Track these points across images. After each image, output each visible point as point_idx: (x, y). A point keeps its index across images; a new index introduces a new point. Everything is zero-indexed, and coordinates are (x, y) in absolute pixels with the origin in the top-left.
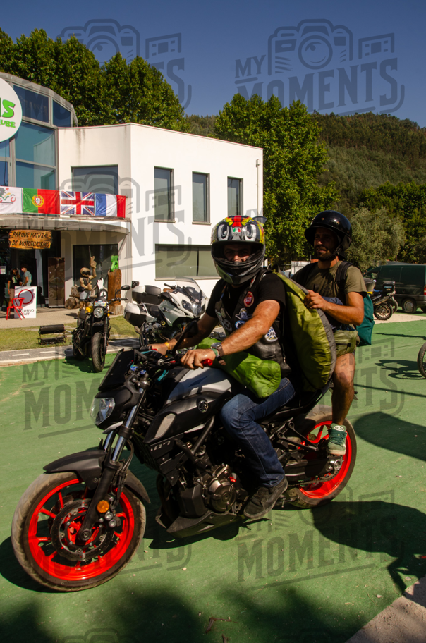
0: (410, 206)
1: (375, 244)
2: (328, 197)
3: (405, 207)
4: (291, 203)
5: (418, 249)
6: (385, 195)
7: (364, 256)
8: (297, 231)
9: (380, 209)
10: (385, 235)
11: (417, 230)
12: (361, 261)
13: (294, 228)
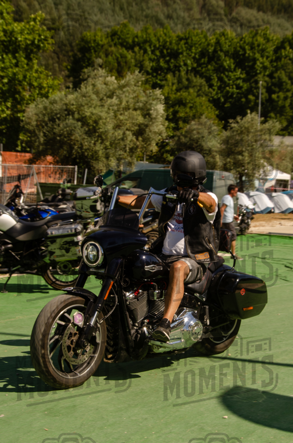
0: (162, 68)
5: (178, 143)
7: (101, 152)
10: (137, 117)
11: (177, 112)
12: (96, 160)
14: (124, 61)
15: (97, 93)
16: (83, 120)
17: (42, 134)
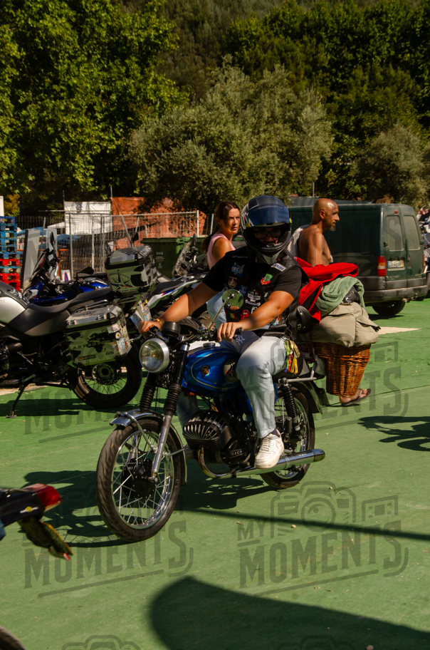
0: (345, 60)
1: (264, 155)
2: (148, 39)
4: (56, 54)
5: (363, 165)
6: (286, 34)
7: (238, 188)
8: (75, 126)
9: (272, 70)
10: (286, 133)
11: (361, 121)
13: (68, 120)
14: (290, 56)
15: (229, 104)
16: (208, 143)
17: (154, 169)
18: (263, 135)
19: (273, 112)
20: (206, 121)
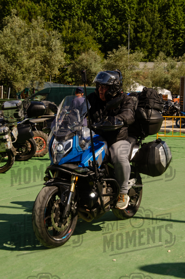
0: (60, 16)
3: (55, 18)
5: (73, 68)
9: (36, 19)
10: (43, 51)
11: (72, 47)
12: (16, 81)
14: (33, 11)
16: (5, 53)
18: (32, 51)
19: (36, 40)
20: (4, 42)
